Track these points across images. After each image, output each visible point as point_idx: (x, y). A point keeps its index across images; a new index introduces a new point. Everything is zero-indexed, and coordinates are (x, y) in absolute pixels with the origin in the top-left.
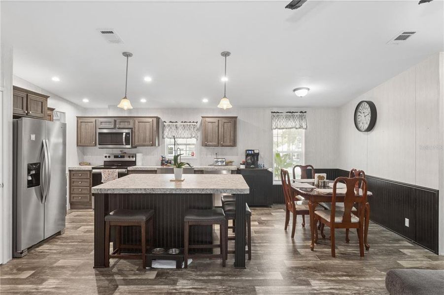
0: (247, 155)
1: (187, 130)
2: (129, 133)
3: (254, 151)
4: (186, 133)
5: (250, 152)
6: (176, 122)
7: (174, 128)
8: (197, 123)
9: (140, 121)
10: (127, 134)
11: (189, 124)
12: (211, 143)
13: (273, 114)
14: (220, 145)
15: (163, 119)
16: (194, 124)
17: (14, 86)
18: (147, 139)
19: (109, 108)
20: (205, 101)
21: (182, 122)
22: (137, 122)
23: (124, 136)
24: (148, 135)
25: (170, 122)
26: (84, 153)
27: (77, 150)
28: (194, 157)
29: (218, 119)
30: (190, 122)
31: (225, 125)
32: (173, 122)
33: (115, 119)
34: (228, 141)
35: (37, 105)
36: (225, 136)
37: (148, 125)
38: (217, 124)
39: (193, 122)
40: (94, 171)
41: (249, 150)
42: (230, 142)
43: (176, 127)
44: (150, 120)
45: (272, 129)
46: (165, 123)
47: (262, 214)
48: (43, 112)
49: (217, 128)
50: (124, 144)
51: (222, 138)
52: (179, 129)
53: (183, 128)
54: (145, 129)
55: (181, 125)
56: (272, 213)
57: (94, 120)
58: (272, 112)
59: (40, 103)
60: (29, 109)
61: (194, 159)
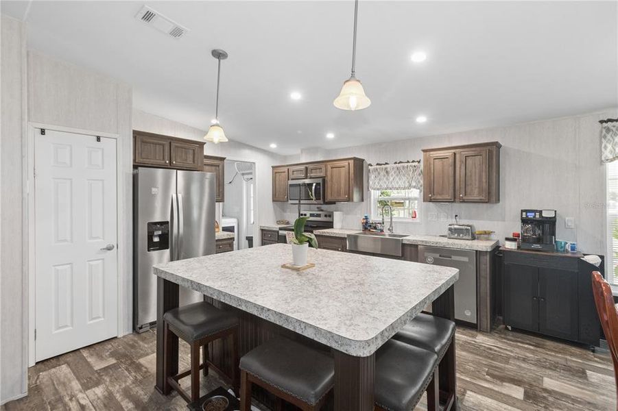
0: (525, 221)
1: (404, 175)
2: (320, 183)
3: (541, 212)
4: (402, 182)
5: (531, 215)
6: (386, 164)
7: (383, 173)
8: (419, 162)
9: (334, 166)
10: (318, 184)
11: (406, 164)
12: (439, 197)
13: (605, 124)
14: (457, 200)
15: (368, 161)
16: (413, 164)
17: (134, 131)
18: (342, 190)
19: (302, 152)
20: (421, 119)
21: (396, 163)
22: (329, 168)
23: (313, 188)
24: (342, 186)
25: (378, 164)
26: (284, 210)
27: (274, 207)
28: (417, 220)
29: (453, 151)
30: (408, 162)
31: (470, 161)
32: (381, 165)
33: (307, 166)
34: (476, 191)
35: (186, 154)
36: (468, 183)
37: (343, 171)
38: (451, 160)
39: (413, 161)
40: (281, 232)
41: (527, 211)
42: (480, 194)
43: (387, 172)
44: (346, 163)
45: (602, 162)
46: (370, 167)
47: (554, 367)
48: (196, 162)
49: (451, 169)
50: (314, 198)
51: (463, 186)
52: (390, 175)
53: (397, 172)
54: (340, 177)
55: (393, 168)
56: (588, 372)
57: (286, 169)
58: (602, 122)
59: (191, 152)
60: (173, 159)
61: (416, 223)
